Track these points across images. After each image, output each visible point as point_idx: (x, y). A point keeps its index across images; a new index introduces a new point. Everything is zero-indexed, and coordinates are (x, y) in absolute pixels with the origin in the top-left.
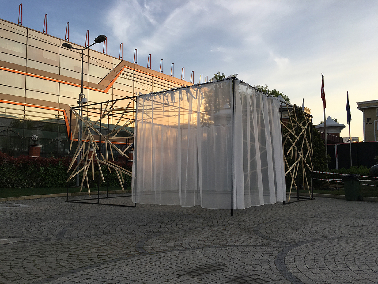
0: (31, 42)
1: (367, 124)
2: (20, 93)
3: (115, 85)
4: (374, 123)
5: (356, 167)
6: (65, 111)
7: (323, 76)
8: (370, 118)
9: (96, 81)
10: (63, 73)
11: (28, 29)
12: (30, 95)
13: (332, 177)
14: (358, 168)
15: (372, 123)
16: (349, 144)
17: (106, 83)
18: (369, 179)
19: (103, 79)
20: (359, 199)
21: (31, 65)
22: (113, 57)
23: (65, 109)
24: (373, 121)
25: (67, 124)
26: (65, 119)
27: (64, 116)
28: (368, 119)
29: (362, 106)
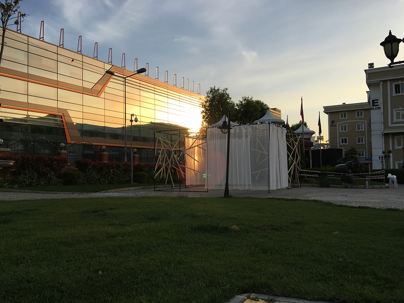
0: (32, 49)
1: (331, 126)
2: (23, 99)
3: (107, 90)
4: (338, 126)
5: (325, 167)
6: (63, 115)
7: (302, 99)
8: (334, 121)
9: (90, 86)
10: (61, 79)
11: (28, 36)
12: (32, 100)
13: (308, 173)
14: (326, 167)
15: (335, 126)
16: (320, 149)
17: (99, 87)
18: (333, 174)
19: (96, 84)
20: (328, 187)
21: (33, 71)
22: (104, 63)
23: (63, 114)
24: (337, 124)
25: (65, 127)
26: (63, 123)
27: (62, 120)
28: (332, 121)
29: (328, 110)
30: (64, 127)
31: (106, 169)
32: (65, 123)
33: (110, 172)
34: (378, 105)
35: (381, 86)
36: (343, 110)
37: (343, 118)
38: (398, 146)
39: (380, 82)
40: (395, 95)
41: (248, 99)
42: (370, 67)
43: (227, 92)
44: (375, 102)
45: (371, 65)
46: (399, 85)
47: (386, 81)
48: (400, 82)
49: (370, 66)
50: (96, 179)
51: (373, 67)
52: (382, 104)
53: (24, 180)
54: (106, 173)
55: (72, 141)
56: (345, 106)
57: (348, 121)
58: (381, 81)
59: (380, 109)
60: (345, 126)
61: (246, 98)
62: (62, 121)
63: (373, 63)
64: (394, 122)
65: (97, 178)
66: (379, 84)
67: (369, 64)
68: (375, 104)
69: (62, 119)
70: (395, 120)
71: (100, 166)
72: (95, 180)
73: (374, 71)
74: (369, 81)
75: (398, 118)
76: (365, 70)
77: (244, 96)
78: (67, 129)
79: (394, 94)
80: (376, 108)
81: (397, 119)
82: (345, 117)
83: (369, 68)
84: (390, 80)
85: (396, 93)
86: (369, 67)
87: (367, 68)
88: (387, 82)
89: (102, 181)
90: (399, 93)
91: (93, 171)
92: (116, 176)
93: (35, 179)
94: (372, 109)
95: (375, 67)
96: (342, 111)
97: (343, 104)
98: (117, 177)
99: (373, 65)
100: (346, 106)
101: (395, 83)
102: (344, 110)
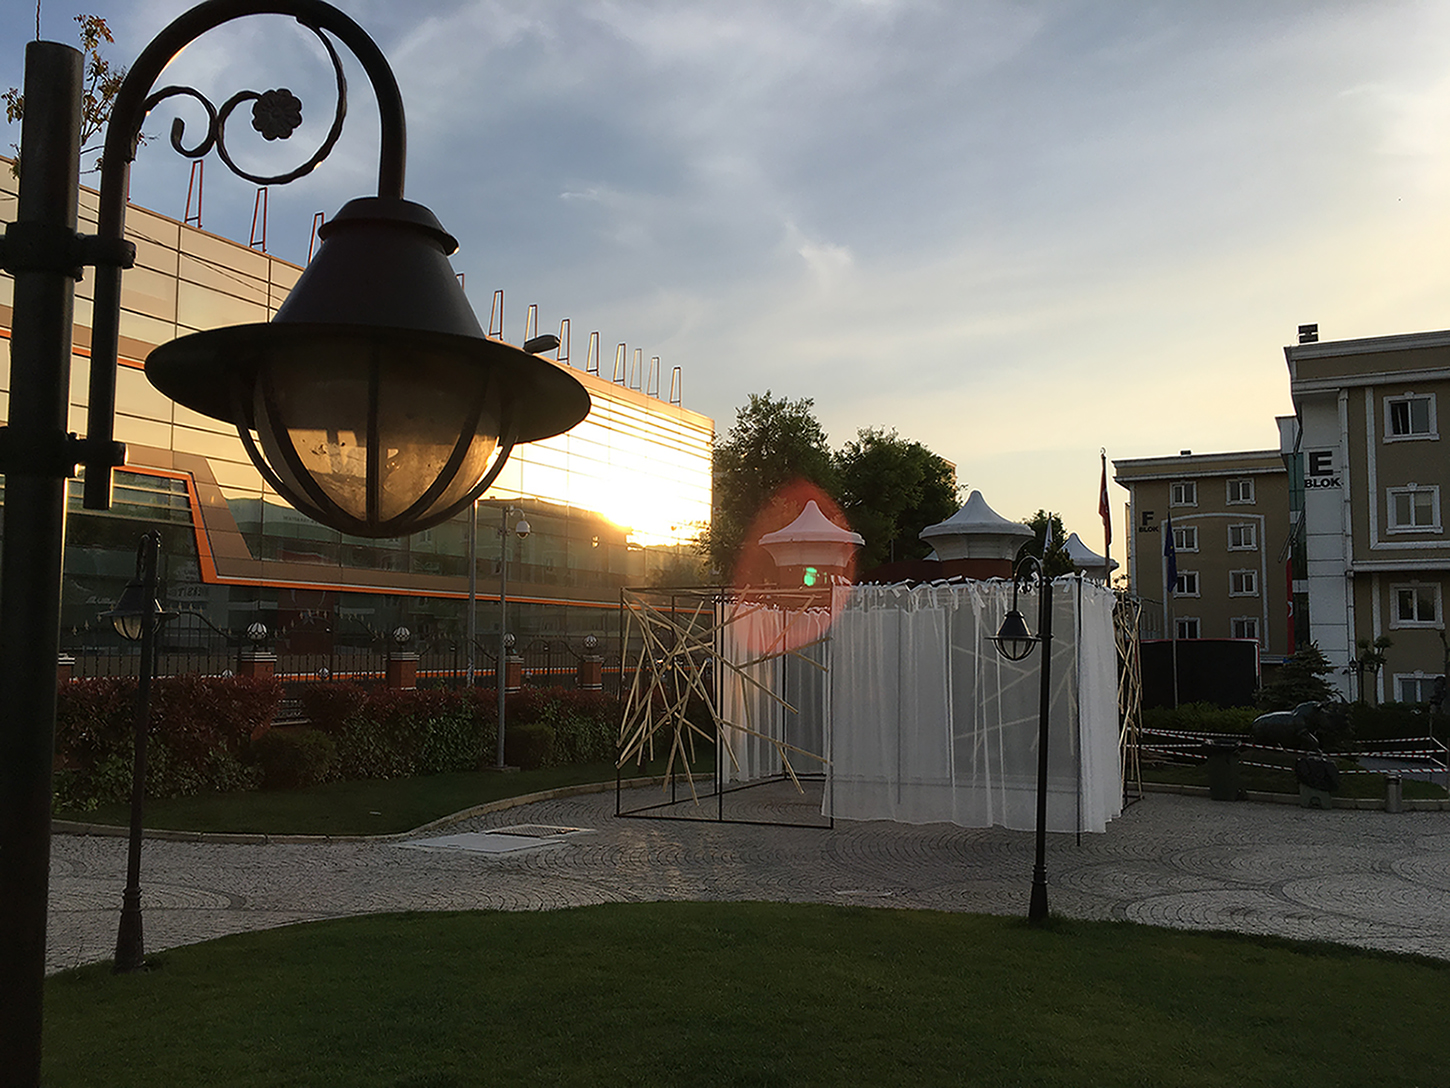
1: (1141, 530)
4: (1163, 529)
6: (190, 477)
8: (1152, 513)
15: (1155, 529)
23: (191, 473)
24: (1160, 523)
25: (198, 522)
26: (189, 506)
27: (187, 495)
28: (1145, 514)
29: (1131, 473)
30: (192, 522)
31: (413, 717)
32: (198, 507)
33: (423, 728)
34: (1330, 472)
35: (1343, 405)
36: (1181, 476)
37: (1181, 504)
38: (1401, 618)
39: (1339, 392)
40: (1391, 441)
41: (880, 440)
42: (1306, 339)
43: (812, 412)
44: (1320, 459)
45: (1308, 332)
46: (1407, 404)
47: (1363, 388)
48: (1409, 395)
49: (1303, 334)
50: (376, 757)
51: (1317, 340)
52: (1348, 470)
53: (121, 778)
54: (409, 732)
55: (219, 575)
56: (1189, 461)
57: (1202, 515)
58: (1341, 389)
59: (1338, 484)
60: (1190, 532)
61: (873, 433)
62: (188, 498)
63: (1316, 326)
64: (1389, 533)
65: (377, 752)
66: (1337, 399)
67: (1302, 329)
68: (1320, 468)
69: (187, 492)
70: (1393, 527)
71: (389, 708)
72: (373, 761)
73: (1316, 353)
74: (1302, 387)
75: (1403, 518)
76: (1285, 348)
77: (864, 428)
78: (205, 531)
79: (1389, 437)
80: (1326, 483)
81: (1398, 524)
82: (1189, 499)
83: (1301, 342)
84: (1375, 387)
85: (1396, 431)
86: (1301, 337)
87: (1296, 343)
88: (1364, 390)
89: (394, 764)
90: (1406, 431)
91: (367, 730)
92: (446, 742)
93: (160, 771)
94: (1311, 485)
95: (1321, 340)
96: (1178, 480)
97: (1182, 453)
98: (448, 747)
99: (1316, 330)
100: (1194, 460)
101: (1391, 399)
102: (1187, 476)
